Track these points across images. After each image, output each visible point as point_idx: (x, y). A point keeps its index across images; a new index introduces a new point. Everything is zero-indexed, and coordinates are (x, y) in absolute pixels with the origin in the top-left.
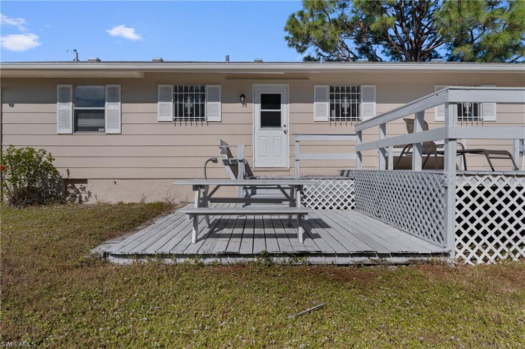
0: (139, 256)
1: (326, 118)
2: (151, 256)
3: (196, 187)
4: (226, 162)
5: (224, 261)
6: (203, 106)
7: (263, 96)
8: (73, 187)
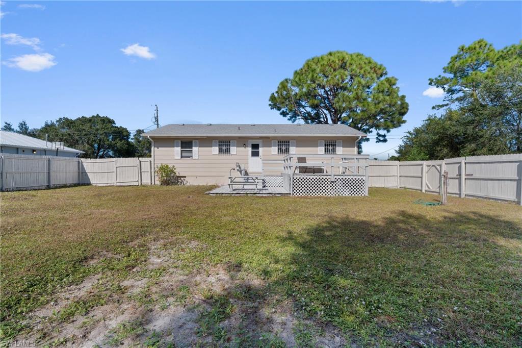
0: (217, 194)
1: (277, 153)
2: (220, 194)
3: (229, 178)
4: (238, 170)
5: (237, 195)
6: (229, 148)
7: (252, 145)
8: (180, 179)
